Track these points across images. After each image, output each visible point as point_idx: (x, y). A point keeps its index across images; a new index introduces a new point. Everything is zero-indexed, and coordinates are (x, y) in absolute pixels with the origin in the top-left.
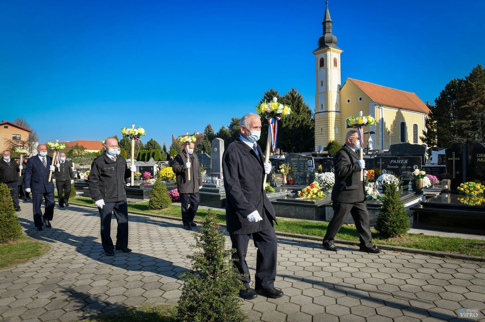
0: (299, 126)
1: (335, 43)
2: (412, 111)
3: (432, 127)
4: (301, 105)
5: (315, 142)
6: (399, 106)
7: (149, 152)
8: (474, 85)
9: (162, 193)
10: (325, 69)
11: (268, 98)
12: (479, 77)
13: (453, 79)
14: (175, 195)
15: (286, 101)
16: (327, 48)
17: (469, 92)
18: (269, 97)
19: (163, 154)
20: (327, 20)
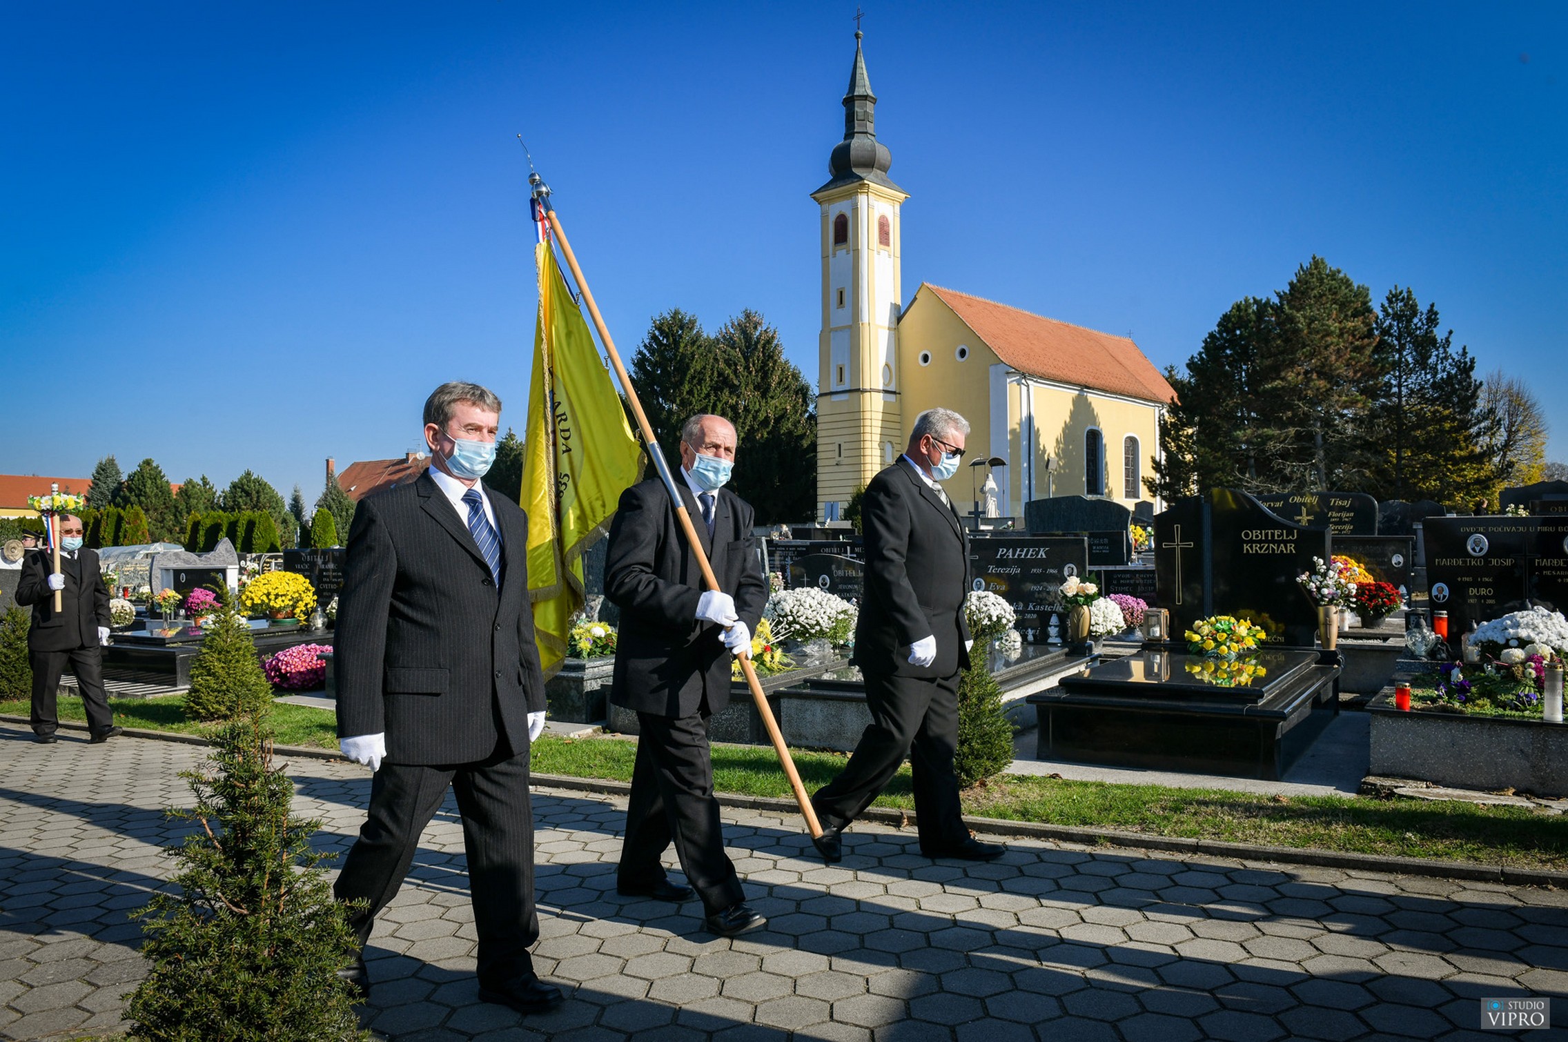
0: (765, 435)
1: (884, 169)
2: (1121, 394)
3: (1179, 447)
4: (774, 368)
5: (820, 491)
6: (1082, 378)
7: (232, 519)
8: (1302, 320)
9: (238, 661)
10: (851, 252)
11: (665, 342)
12: (1315, 297)
13: (1240, 299)
14: (288, 669)
15: (725, 352)
16: (857, 184)
17: (1287, 341)
18: (667, 336)
19: (291, 527)
20: (859, 91)
